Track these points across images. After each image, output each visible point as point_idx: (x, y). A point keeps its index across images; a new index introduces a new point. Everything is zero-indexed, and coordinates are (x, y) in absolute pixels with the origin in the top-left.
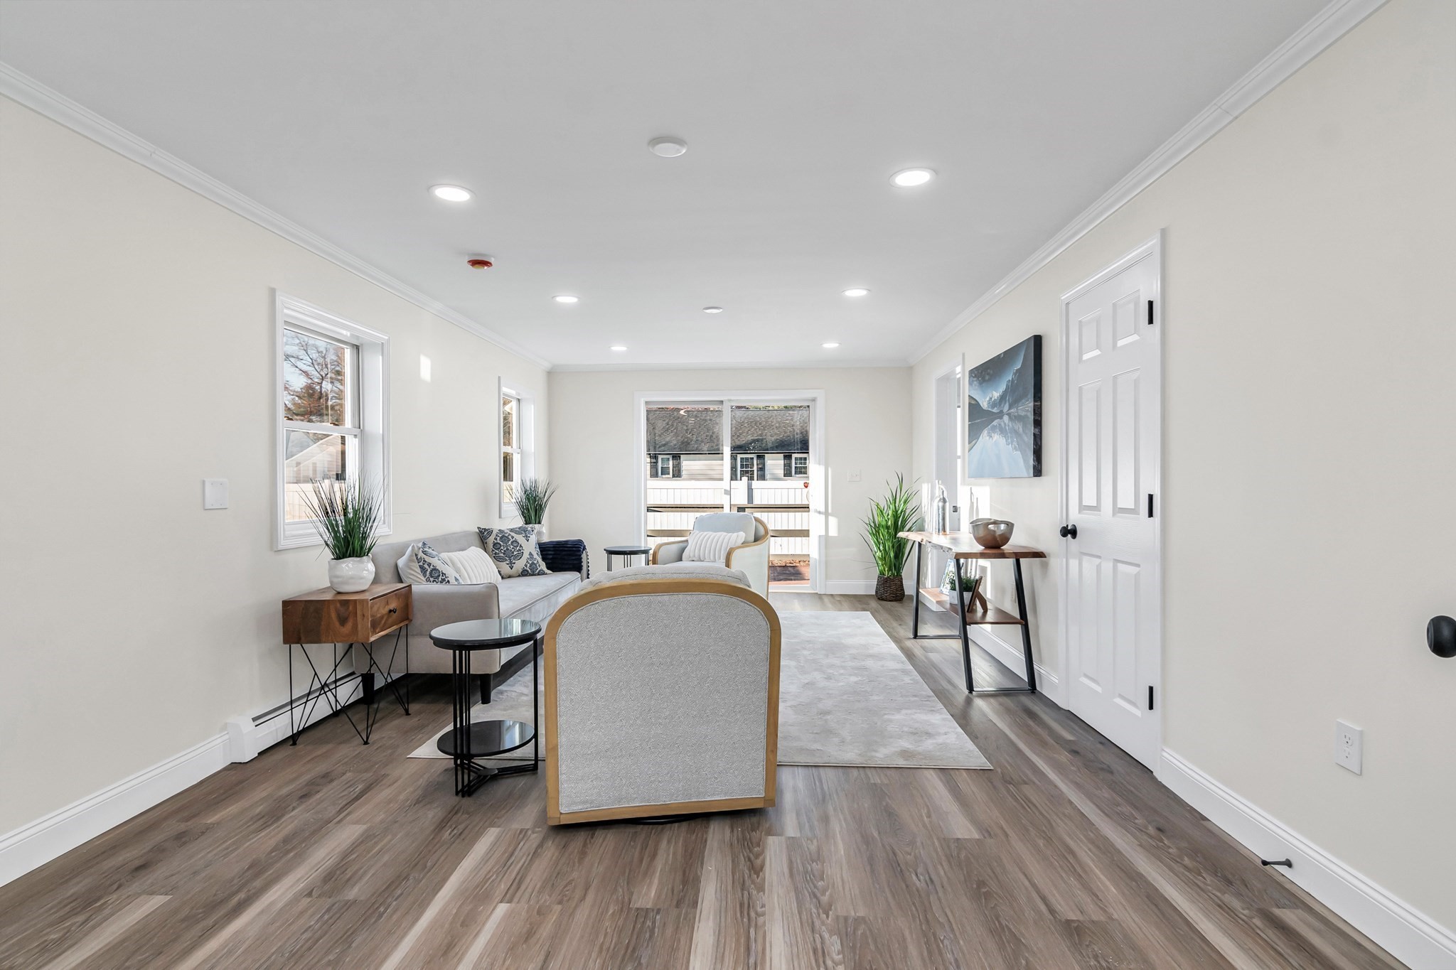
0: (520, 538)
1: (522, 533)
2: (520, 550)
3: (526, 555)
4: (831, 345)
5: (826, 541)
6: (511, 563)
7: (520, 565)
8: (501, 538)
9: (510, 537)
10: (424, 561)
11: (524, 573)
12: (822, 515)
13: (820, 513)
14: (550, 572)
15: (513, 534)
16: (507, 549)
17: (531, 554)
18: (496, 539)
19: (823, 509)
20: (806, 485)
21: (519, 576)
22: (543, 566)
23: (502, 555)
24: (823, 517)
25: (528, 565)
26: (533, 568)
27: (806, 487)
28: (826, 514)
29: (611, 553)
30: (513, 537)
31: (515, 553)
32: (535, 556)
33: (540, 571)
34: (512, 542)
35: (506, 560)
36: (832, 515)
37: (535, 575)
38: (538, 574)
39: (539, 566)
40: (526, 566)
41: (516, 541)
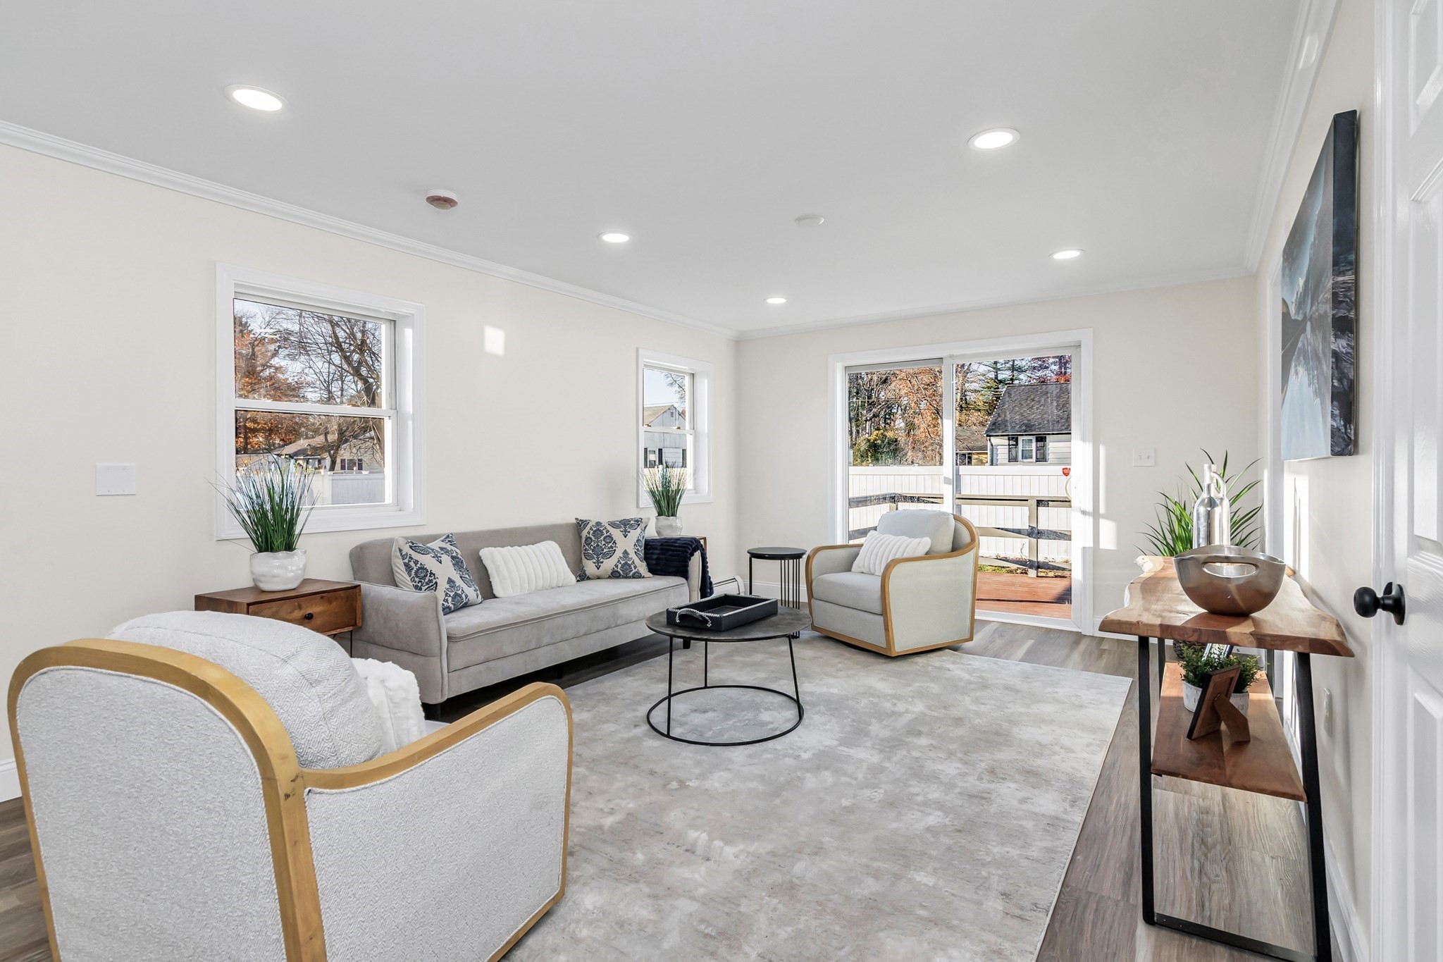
0: (616, 534)
1: (621, 527)
2: (612, 547)
3: (619, 553)
4: (1067, 255)
5: (1094, 555)
6: (598, 562)
7: (609, 564)
8: (594, 532)
9: (604, 531)
10: (410, 557)
11: (614, 575)
12: (1087, 517)
13: (1084, 513)
14: (650, 575)
15: (609, 528)
16: (598, 545)
17: (626, 553)
18: (589, 533)
19: (1089, 508)
20: (1066, 471)
21: (609, 577)
22: (642, 567)
23: (591, 552)
24: (1090, 520)
25: (620, 566)
26: (626, 569)
27: (1066, 474)
28: (1096, 515)
29: (755, 555)
30: (608, 531)
31: (605, 550)
32: (632, 555)
33: (634, 573)
34: (605, 538)
35: (594, 558)
36: (1106, 517)
37: (630, 578)
38: (634, 577)
39: (635, 567)
40: (617, 566)
41: (610, 537)
